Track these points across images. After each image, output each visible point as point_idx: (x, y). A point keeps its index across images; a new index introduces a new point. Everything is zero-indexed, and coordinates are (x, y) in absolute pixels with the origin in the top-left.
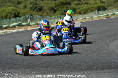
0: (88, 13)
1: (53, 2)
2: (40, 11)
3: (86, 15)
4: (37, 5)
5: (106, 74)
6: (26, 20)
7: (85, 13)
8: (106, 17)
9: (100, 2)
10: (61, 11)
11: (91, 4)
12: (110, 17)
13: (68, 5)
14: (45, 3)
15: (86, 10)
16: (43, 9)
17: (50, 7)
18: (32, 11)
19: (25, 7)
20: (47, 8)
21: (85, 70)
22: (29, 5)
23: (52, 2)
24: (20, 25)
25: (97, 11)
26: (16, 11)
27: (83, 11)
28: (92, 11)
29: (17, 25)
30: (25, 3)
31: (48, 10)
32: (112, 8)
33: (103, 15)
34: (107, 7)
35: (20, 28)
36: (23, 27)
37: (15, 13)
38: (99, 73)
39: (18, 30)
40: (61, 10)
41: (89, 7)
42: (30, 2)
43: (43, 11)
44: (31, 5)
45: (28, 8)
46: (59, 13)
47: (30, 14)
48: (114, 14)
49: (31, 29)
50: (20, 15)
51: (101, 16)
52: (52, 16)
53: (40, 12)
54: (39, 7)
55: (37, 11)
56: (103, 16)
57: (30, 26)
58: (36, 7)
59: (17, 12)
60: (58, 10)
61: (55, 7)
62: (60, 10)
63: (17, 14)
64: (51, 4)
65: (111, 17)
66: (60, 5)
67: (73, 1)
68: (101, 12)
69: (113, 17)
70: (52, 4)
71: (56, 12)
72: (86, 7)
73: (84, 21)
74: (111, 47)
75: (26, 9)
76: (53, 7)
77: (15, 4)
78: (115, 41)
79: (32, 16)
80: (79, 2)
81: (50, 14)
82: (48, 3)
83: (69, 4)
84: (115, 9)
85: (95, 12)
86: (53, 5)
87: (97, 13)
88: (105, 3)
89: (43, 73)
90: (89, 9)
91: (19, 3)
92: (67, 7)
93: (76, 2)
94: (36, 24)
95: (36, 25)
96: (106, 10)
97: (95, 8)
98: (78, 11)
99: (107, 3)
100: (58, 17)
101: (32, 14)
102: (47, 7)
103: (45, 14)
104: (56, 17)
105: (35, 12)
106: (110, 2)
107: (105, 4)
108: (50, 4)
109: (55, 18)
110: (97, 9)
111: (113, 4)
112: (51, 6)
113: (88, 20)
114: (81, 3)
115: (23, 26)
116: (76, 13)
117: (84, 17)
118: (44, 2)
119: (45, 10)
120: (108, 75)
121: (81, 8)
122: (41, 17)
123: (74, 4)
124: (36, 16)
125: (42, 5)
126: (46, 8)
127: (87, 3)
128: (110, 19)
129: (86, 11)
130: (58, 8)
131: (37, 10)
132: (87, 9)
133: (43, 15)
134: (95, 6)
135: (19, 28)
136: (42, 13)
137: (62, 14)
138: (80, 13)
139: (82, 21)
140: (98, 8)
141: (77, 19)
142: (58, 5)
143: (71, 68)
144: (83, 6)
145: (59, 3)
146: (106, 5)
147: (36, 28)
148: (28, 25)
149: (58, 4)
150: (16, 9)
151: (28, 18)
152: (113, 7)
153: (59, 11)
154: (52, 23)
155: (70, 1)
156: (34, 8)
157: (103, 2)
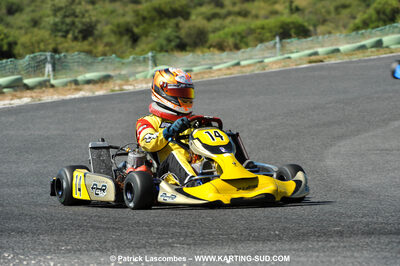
0: (247, 45)
1: (131, 7)
2: (85, 38)
3: (239, 54)
5: (311, 256)
6: (37, 68)
7: (237, 47)
8: (310, 62)
9: (287, 11)
10: (155, 38)
12: (322, 61)
13: (180, 19)
14: (103, 10)
15: (242, 37)
16: (96, 32)
17: (118, 26)
18: (59, 39)
20: (107, 29)
21: (241, 241)
22: (48, 16)
23: (127, 9)
24: (17, 86)
25: (277, 39)
26: (2, 36)
27: (231, 41)
28: (262, 41)
29: (8, 86)
30: (33, 11)
31: (113, 35)
32: (330, 29)
33: (298, 53)
34: (311, 28)
35: (18, 94)
36: (29, 93)
38: (290, 250)
39: (12, 102)
40: (156, 35)
41: (253, 26)
42: (54, 5)
43: (96, 40)
44: (55, 15)
45: (44, 28)
46: (150, 46)
47: (51, 47)
48: (338, 51)
49: (56, 97)
50: (18, 49)
51: (292, 56)
52: (128, 54)
53: (86, 43)
54: (83, 24)
55: (75, 39)
56: (300, 58)
57: (51, 90)
58: (73, 23)
59: (5, 41)
60: (146, 36)
61: (137, 26)
62: (152, 33)
63: (5, 48)
64: (123, 15)
65: (326, 62)
66: (153, 20)
67: (195, 7)
68: (294, 42)
69: (333, 61)
70: (127, 15)
71: (139, 43)
72: (240, 25)
73: (236, 72)
74: (330, 162)
75: (36, 30)
76: (128, 23)
79: (57, 56)
80: (218, 10)
81: (117, 47)
82: (113, 12)
83: (182, 16)
84: (338, 34)
85: (272, 43)
86: (129, 18)
87: (278, 45)
88: (307, 12)
89: (98, 250)
90: (251, 31)
91: (12, 10)
92: (177, 25)
93: (207, 9)
94: (71, 82)
95: (74, 86)
96: (310, 36)
97: (270, 31)
98: (213, 38)
99: (311, 12)
100: (145, 60)
101: (60, 47)
102: (107, 23)
103: (101, 48)
104: (141, 58)
105: (68, 43)
106: (323, 10)
107: (306, 18)
108: (118, 15)
109: (137, 61)
110: (277, 34)
111: (333, 15)
112: (121, 20)
113: (248, 71)
114: (223, 11)
115: (27, 87)
116: (208, 45)
117: (233, 59)
118: (97, 6)
119: (101, 36)
121: (224, 27)
122: (90, 60)
123: (202, 14)
124: (74, 52)
125: (94, 19)
126: (104, 28)
127: (244, 14)
128: (322, 68)
129: (241, 41)
130: (144, 30)
131: (76, 34)
132: (244, 34)
133: (95, 51)
134: (272, 22)
135: (14, 97)
136: (91, 44)
137: (158, 49)
138: (221, 47)
139: (229, 72)
140: (281, 31)
141: (211, 68)
142: (144, 19)
143: (193, 233)
144: (232, 22)
145: (149, 12)
146: (308, 21)
147: (73, 97)
148: (46, 87)
149: (145, 14)
150: (5, 31)
151: (44, 61)
152: (332, 25)
153: (150, 39)
154: (125, 79)
155: (188, 6)
156: (64, 28)
157: (297, 9)
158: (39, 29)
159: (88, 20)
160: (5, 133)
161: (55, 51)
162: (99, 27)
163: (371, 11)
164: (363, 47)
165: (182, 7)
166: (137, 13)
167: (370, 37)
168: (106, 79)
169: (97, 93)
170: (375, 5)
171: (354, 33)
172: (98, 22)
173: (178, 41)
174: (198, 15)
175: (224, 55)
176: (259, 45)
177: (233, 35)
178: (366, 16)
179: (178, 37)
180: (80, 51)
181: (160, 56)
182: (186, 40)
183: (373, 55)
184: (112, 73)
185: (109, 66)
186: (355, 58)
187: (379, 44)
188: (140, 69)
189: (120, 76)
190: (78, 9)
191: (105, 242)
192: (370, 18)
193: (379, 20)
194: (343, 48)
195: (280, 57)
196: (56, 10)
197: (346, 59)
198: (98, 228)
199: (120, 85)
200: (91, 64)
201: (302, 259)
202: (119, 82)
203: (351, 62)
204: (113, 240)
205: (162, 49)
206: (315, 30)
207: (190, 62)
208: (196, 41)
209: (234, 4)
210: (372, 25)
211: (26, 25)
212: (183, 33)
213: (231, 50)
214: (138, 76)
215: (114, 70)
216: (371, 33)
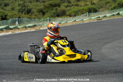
0: (78, 15)
2: (28, 13)
3: (76, 17)
4: (25, 7)
5: (98, 80)
6: (13, 23)
7: (75, 16)
8: (97, 20)
9: (90, 4)
10: (50, 13)
11: (81, 6)
12: (101, 20)
13: (57, 7)
14: (34, 5)
15: (77, 13)
16: (32, 12)
17: (39, 10)
18: (20, 14)
19: (13, 9)
20: (35, 11)
21: (76, 76)
22: (17, 7)
23: (41, 4)
24: (8, 29)
25: (87, 13)
26: (3, 13)
27: (73, 14)
28: (83, 14)
29: (5, 29)
30: (12, 5)
31: (37, 12)
32: (103, 10)
33: (94, 17)
34: (98, 9)
35: (8, 31)
36: (11, 31)
37: (2, 15)
38: (91, 78)
39: (6, 33)
40: (50, 12)
41: (80, 9)
42: (18, 3)
43: (32, 14)
44: (19, 6)
45: (16, 10)
46: (49, 15)
47: (18, 16)
48: (106, 16)
49: (19, 32)
50: (8, 17)
51: (92, 18)
52: (41, 18)
53: (28, 15)
54: (27, 9)
55: (25, 14)
56: (94, 19)
57: (18, 30)
58: (25, 9)
59: (4, 15)
60: (47, 12)
61: (44, 9)
62: (49, 12)
63: (4, 17)
64: (40, 6)
66: (49, 7)
67: (62, 3)
68: (92, 14)
69: (104, 19)
71: (45, 15)
72: (76, 9)
73: (75, 23)
74: (103, 51)
75: (13, 11)
76: (42, 9)
77: (2, 6)
78: (107, 45)
79: (20, 19)
80: (69, 4)
81: (38, 16)
82: (37, 5)
84: (106, 11)
85: (85, 14)
86: (42, 7)
87: (88, 15)
89: (32, 79)
90: (79, 11)
91: (6, 5)
92: (57, 9)
93: (66, 4)
95: (25, 28)
96: (97, 12)
97: (85, 10)
98: (68, 13)
99: (98, 5)
100: (47, 20)
101: (21, 16)
102: (35, 9)
103: (33, 16)
104: (46, 19)
105: (23, 15)
106: (102, 4)
108: (38, 6)
109: (44, 20)
110: (87, 11)
111: (105, 5)
112: (40, 8)
113: (78, 23)
114: (71, 5)
115: (11, 29)
116: (66, 15)
117: (74, 19)
118: (32, 3)
119: (33, 13)
120: (100, 80)
121: (71, 10)
122: (30, 20)
123: (64, 5)
124: (25, 18)
125: (31, 7)
127: (77, 5)
128: (101, 22)
129: (76, 14)
130: (46, 11)
131: (25, 12)
133: (31, 17)
134: (86, 8)
135: (6, 32)
136: (30, 15)
137: (51, 16)
138: (70, 16)
139: (72, 23)
140: (89, 10)
141: (67, 22)
142: (47, 7)
143: (61, 73)
144: (73, 8)
145: (48, 5)
146: (97, 7)
147: (25, 31)
148: (16, 29)
149: (47, 6)
150: (4, 11)
151: (16, 21)
152: (104, 8)
153: (48, 13)
154: (41, 26)
155: (60, 3)
156: (22, 10)
157: (93, 4)
158: (14, 11)
159: (29, 8)
160: (4, 43)
161: (19, 17)
162: (33, 10)
163: (116, 4)
164: (114, 15)
165: (58, 3)
166: (44, 5)
167: (116, 12)
168: (35, 26)
169: (32, 30)
170: (117, 2)
171: (111, 11)
172: (32, 8)
173: (57, 14)
174: (63, 6)
175: (71, 18)
176: (82, 15)
177: (74, 12)
178: (115, 5)
179: (57, 13)
180: (27, 18)
181: (51, 19)
182: (60, 14)
183: (116, 17)
184: (37, 24)
185: (36, 22)
186: (111, 18)
187: (118, 14)
188: (45, 23)
189: (39, 25)
190: (26, 5)
191: (34, 76)
192: (116, 6)
193: (119, 6)
194: (108, 15)
195: (88, 19)
196: (19, 5)
197: (108, 19)
198: (32, 72)
199: (39, 28)
200: (30, 21)
201: (95, 81)
202: (39, 27)
203: (110, 20)
204: (37, 76)
205: (52, 17)
206: (99, 10)
207: (60, 21)
208: (62, 14)
209: (74, 2)
210: (116, 8)
211: (10, 10)
212: (58, 11)
213: (73, 16)
214: (45, 25)
215: (37, 23)
216: (116, 11)
